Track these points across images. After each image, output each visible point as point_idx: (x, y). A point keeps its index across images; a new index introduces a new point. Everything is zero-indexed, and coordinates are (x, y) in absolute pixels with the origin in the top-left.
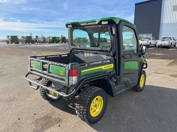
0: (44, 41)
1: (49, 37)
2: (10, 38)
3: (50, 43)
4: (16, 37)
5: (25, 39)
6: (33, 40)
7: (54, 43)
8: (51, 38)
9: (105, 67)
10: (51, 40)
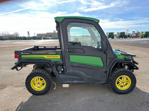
0: (137, 36)
1: (143, 32)
2: (108, 34)
3: (142, 37)
4: (112, 33)
5: (119, 35)
6: (126, 36)
7: (147, 37)
8: (144, 33)
9: (47, 57)
10: (144, 35)
